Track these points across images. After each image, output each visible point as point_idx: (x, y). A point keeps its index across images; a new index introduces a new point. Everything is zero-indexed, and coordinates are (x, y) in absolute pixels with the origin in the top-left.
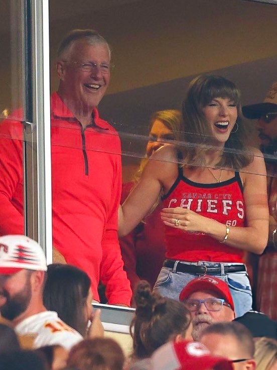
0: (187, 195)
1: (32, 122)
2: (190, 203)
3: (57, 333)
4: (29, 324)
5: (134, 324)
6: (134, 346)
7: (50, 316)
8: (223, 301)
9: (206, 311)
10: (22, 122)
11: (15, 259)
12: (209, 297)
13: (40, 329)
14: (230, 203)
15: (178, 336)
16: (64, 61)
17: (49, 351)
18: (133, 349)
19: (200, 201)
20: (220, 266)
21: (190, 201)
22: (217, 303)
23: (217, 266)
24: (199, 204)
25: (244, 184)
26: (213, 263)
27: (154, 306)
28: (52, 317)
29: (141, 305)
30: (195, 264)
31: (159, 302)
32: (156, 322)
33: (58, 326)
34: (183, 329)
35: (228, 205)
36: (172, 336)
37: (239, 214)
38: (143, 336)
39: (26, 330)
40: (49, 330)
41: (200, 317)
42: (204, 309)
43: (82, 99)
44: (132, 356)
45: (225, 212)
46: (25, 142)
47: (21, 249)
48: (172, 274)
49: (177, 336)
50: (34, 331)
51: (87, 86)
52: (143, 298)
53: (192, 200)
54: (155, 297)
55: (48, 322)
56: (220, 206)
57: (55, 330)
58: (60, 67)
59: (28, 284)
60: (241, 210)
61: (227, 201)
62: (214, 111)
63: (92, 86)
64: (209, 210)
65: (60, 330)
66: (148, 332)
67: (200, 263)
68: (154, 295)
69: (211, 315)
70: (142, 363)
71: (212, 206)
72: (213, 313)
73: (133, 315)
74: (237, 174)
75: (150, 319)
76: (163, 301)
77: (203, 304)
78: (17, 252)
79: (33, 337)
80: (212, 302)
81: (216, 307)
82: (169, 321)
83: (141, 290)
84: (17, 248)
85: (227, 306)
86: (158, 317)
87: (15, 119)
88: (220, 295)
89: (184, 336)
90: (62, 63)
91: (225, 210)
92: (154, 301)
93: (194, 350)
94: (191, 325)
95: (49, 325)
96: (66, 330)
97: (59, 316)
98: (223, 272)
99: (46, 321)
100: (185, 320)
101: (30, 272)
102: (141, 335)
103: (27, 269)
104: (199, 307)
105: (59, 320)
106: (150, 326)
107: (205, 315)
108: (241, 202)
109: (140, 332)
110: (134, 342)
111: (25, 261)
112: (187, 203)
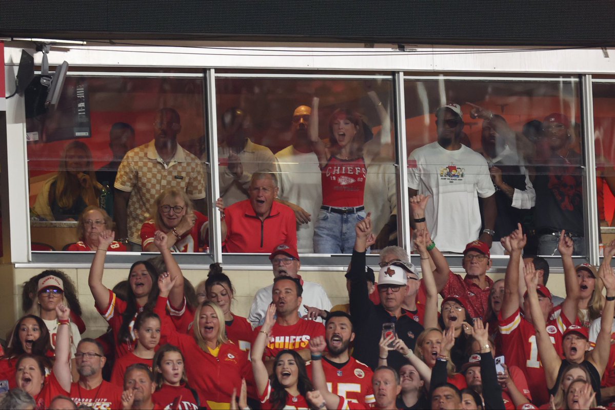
112: (337, 169)
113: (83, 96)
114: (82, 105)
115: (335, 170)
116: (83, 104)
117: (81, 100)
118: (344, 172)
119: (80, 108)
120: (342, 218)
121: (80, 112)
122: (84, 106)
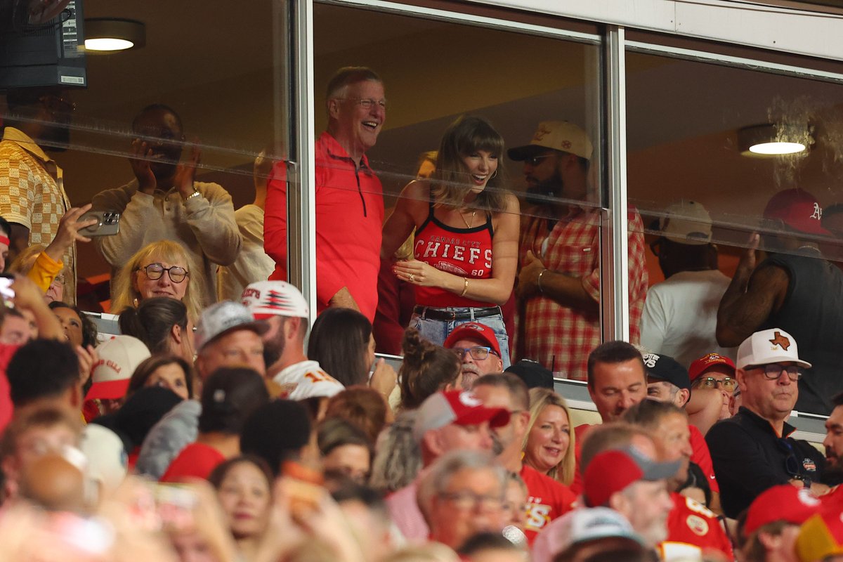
0: (435, 238)
1: (295, 161)
2: (436, 248)
3: (318, 383)
4: (289, 374)
5: (401, 374)
6: (402, 395)
7: (310, 365)
8: (489, 349)
9: (472, 360)
10: (285, 162)
11: (267, 305)
12: (474, 345)
13: (300, 378)
14: (478, 251)
15: (449, 386)
16: (337, 99)
17: (314, 402)
18: (400, 400)
19: (447, 246)
20: (469, 311)
21: (438, 244)
22: (483, 352)
23: (466, 311)
24: (446, 250)
25: (495, 230)
26: (462, 309)
27: (423, 354)
28: (314, 366)
29: (410, 353)
30: (444, 310)
31: (428, 349)
32: (426, 371)
33: (319, 376)
34: (453, 378)
35: (475, 253)
36: (442, 385)
37: (486, 264)
38: (412, 385)
39: (286, 380)
40: (310, 379)
41: (465, 366)
42: (469, 358)
43: (359, 138)
44: (398, 406)
45: (471, 261)
46: (289, 182)
47: (273, 295)
48: (421, 321)
49: (446, 385)
50: (294, 381)
51: (365, 124)
52: (412, 346)
53: (439, 244)
54: (424, 344)
55: (308, 372)
56: (467, 254)
57: (316, 380)
58: (334, 105)
59: (281, 331)
60: (490, 259)
61: (475, 250)
62: (474, 162)
63: (370, 124)
64: (456, 257)
65: (321, 380)
66: (417, 380)
67: (449, 309)
68: (422, 342)
69: (477, 364)
70: (411, 414)
71: (459, 253)
72: (479, 362)
73: (401, 364)
74: (489, 221)
75: (418, 367)
76: (433, 349)
77: (468, 353)
78: (269, 297)
79: (293, 387)
80: (477, 351)
81: (482, 355)
82: (439, 369)
83: (410, 337)
84: (269, 293)
85: (493, 353)
86: (428, 365)
87: (278, 158)
88: (486, 343)
89: (454, 385)
90: (336, 100)
91: (472, 259)
92: (422, 349)
93: (467, 399)
94: (461, 374)
95: (309, 375)
96: (328, 379)
97: (321, 366)
98: (473, 317)
99: (307, 371)
100: (455, 368)
101: (285, 318)
102: (409, 384)
103: (280, 315)
104: (464, 355)
105: (321, 370)
106: (419, 374)
107: (470, 364)
108: (490, 251)
109: (409, 381)
110: (402, 390)
111: (278, 307)
112: (433, 246)
113: (74, 7)
114: (71, 23)
115: (429, 249)
116: (74, 21)
117: (69, 15)
118: (445, 255)
119: (67, 29)
120: (446, 328)
121: (67, 37)
122: (75, 25)
